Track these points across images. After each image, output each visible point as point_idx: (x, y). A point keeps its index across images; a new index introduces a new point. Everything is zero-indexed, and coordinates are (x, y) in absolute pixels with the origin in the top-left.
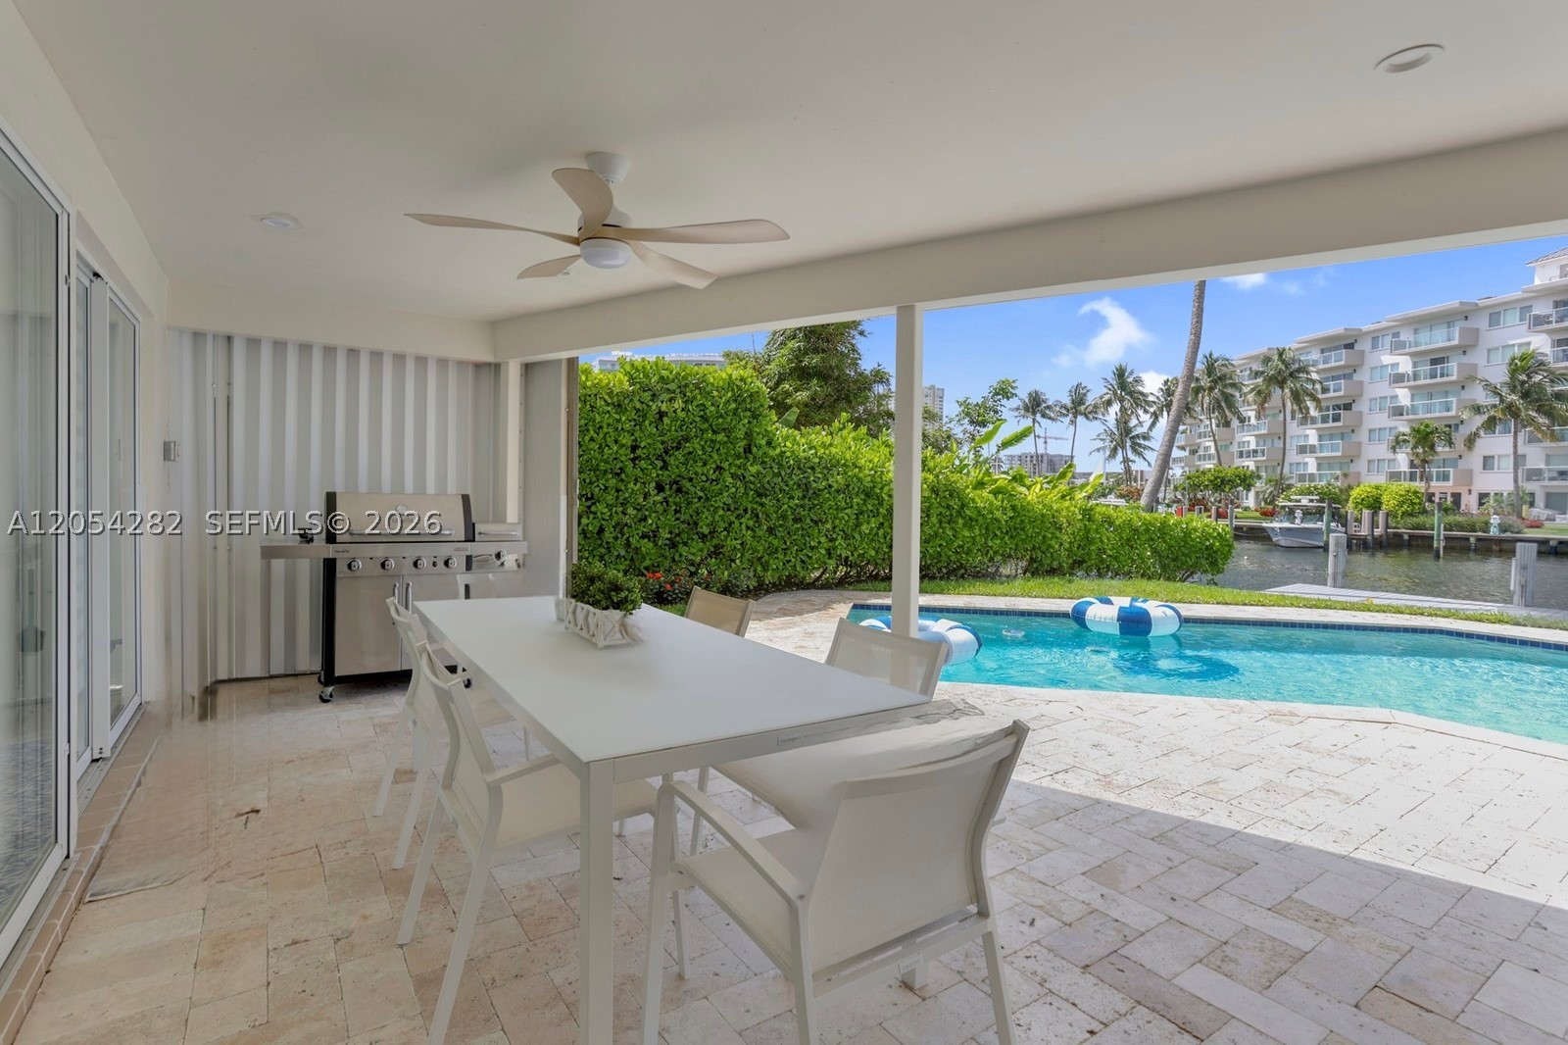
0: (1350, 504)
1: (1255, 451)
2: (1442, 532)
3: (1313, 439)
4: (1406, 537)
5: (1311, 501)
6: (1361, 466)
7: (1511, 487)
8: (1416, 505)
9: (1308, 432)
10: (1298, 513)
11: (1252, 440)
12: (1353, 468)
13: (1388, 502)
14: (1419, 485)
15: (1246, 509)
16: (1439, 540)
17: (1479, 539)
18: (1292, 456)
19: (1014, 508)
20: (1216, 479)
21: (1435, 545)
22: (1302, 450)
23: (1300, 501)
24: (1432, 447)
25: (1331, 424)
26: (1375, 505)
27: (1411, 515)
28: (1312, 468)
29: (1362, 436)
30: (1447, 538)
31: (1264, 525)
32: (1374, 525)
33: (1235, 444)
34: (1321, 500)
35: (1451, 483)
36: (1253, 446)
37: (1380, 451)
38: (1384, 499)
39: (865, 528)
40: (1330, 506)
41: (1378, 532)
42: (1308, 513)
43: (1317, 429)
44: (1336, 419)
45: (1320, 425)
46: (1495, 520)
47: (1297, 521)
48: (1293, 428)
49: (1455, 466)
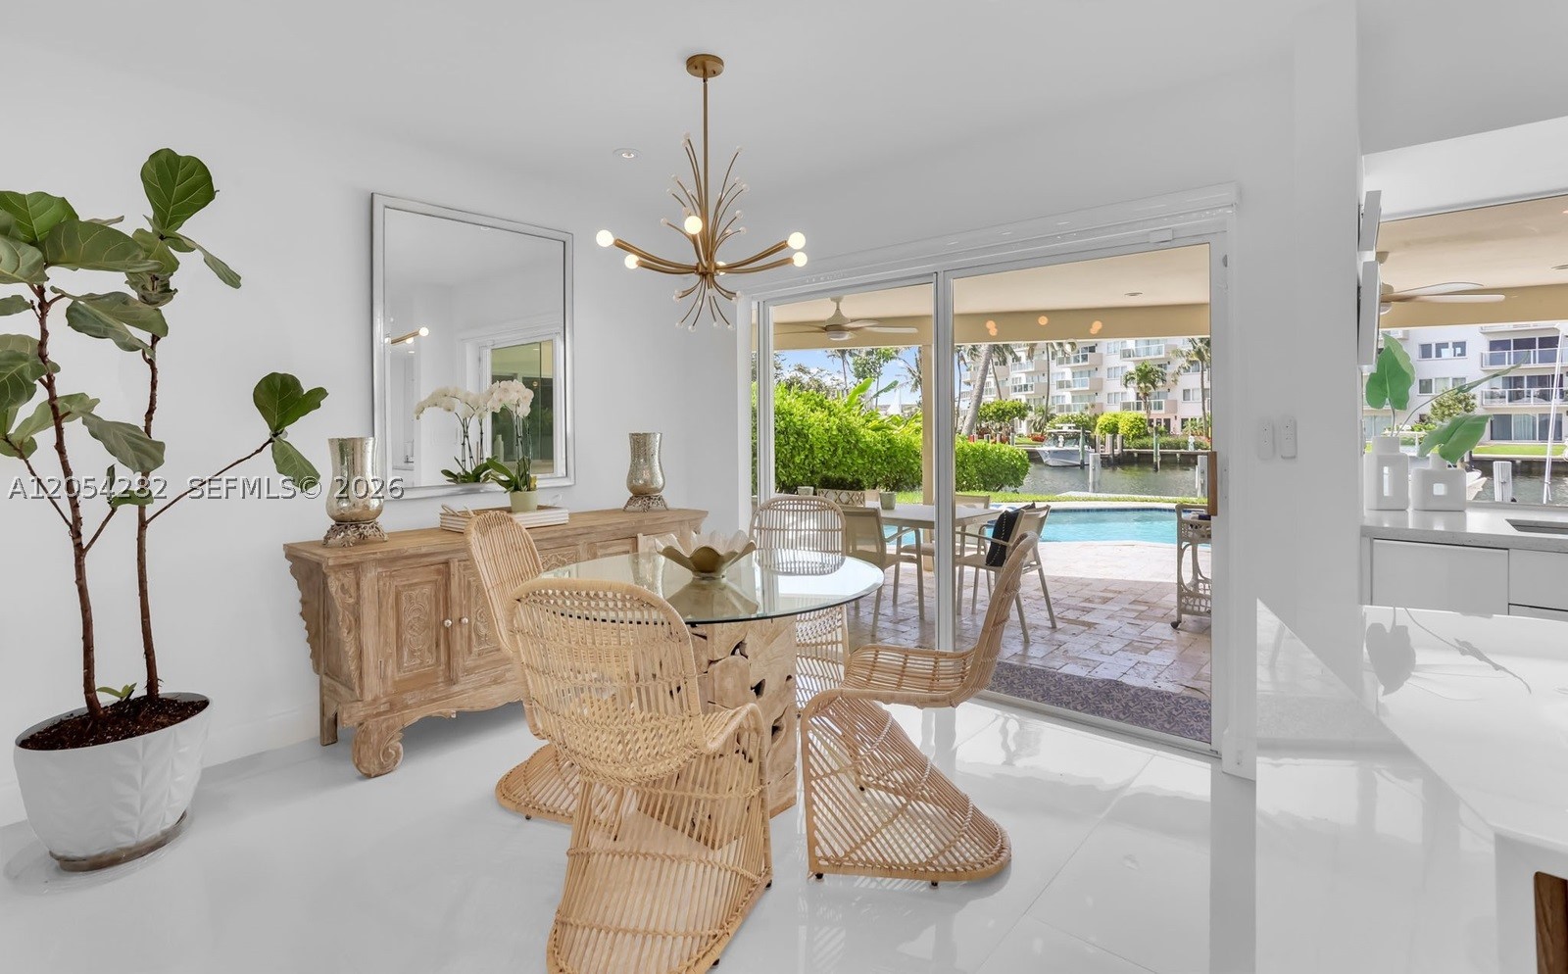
0: (1097, 430)
1: (1026, 386)
2: (1159, 450)
3: (1068, 377)
4: (1136, 455)
5: (1070, 428)
6: (1102, 399)
7: (1201, 414)
8: (1141, 430)
9: (1064, 370)
10: (1061, 439)
11: (1023, 376)
12: (1098, 400)
13: (1123, 428)
14: (1142, 413)
15: (1020, 436)
16: (1157, 456)
17: (1182, 455)
18: (1054, 391)
19: (889, 441)
20: (998, 411)
21: (1155, 460)
22: (1061, 385)
23: (1062, 428)
24: (1151, 383)
25: (1080, 364)
26: (1113, 430)
27: (1139, 437)
28: (1068, 401)
29: (1103, 373)
30: (1162, 455)
31: (1037, 449)
32: (1114, 446)
33: (1010, 380)
34: (1077, 428)
35: (1163, 411)
36: (1024, 382)
37: (1115, 385)
38: (1120, 425)
39: (797, 460)
40: (1084, 432)
41: (1117, 451)
42: (1068, 438)
43: (1071, 368)
44: (1085, 358)
45: (1073, 364)
46: (1191, 440)
47: (1061, 445)
48: (1054, 365)
49: (1166, 398)
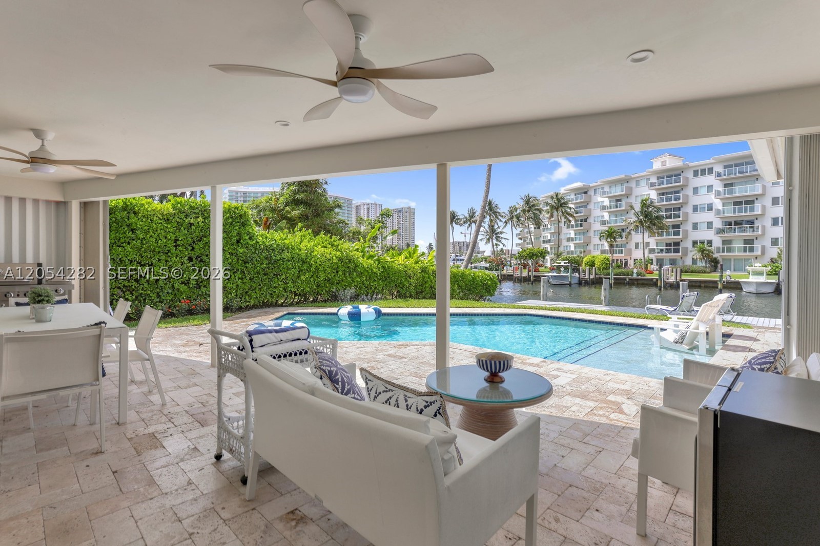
0: (583, 265)
1: (550, 240)
2: (613, 276)
3: (573, 235)
5: (565, 263)
6: (591, 247)
7: (642, 257)
8: (606, 265)
9: (571, 231)
10: (561, 269)
11: (549, 235)
12: (588, 248)
13: (597, 264)
14: (609, 256)
16: (612, 280)
17: (630, 279)
18: (564, 243)
20: (530, 253)
21: (610, 282)
22: (568, 240)
23: (560, 263)
24: (615, 238)
25: (579, 228)
26: (592, 264)
27: (606, 269)
28: (572, 248)
29: (591, 233)
30: (616, 279)
32: (590, 273)
33: (542, 237)
34: (568, 263)
35: (623, 255)
36: (549, 238)
37: (596, 240)
38: (596, 262)
40: (571, 266)
41: (592, 277)
42: (566, 268)
43: (574, 230)
44: (581, 226)
45: (575, 229)
46: (635, 271)
48: (564, 229)
49: (625, 247)
